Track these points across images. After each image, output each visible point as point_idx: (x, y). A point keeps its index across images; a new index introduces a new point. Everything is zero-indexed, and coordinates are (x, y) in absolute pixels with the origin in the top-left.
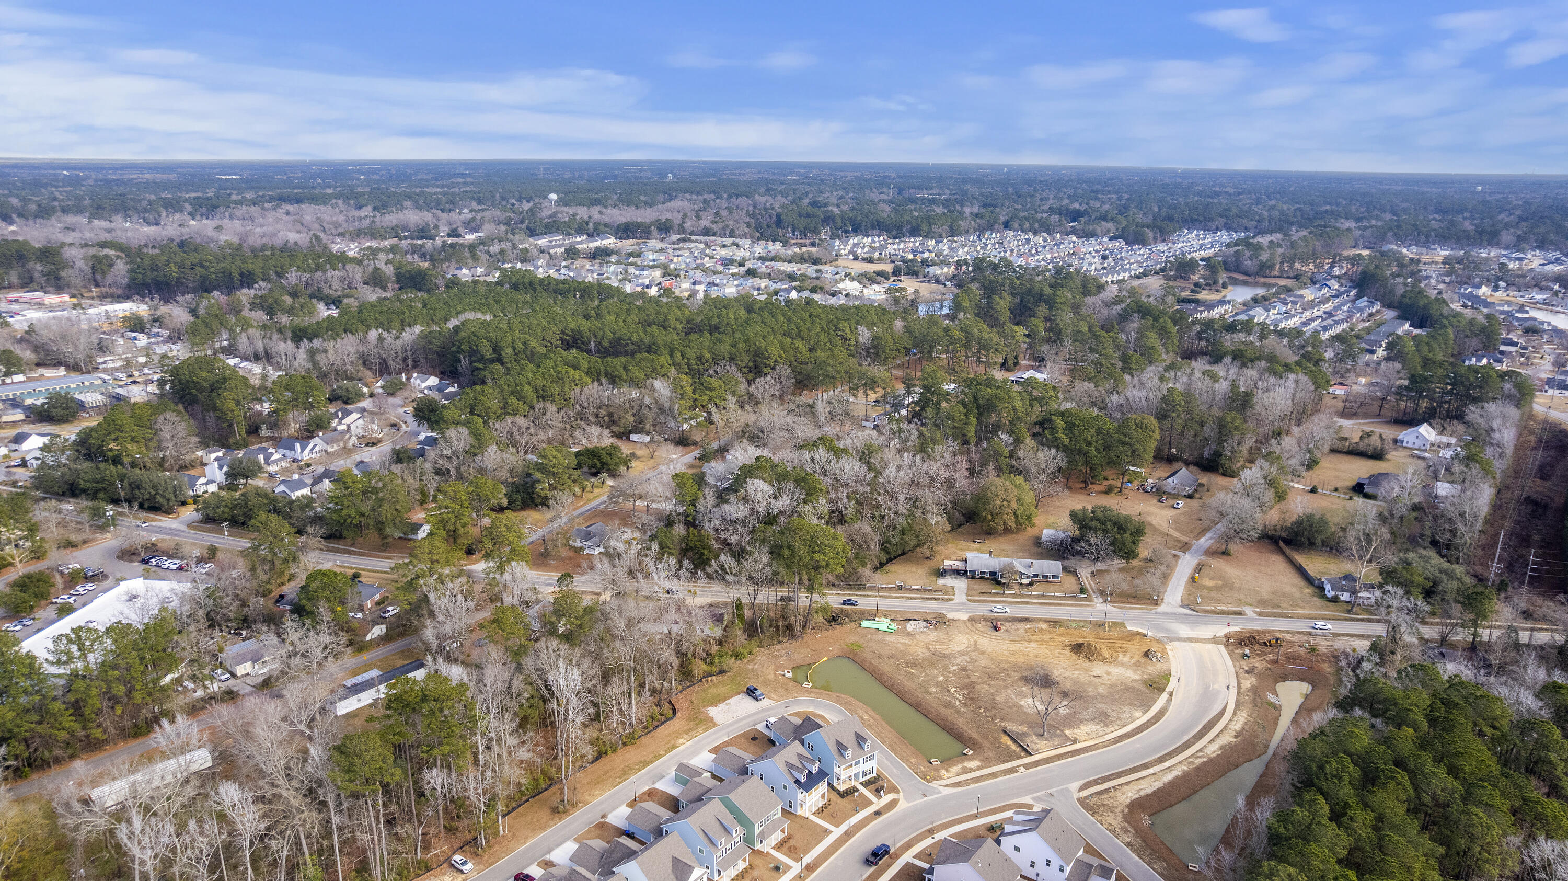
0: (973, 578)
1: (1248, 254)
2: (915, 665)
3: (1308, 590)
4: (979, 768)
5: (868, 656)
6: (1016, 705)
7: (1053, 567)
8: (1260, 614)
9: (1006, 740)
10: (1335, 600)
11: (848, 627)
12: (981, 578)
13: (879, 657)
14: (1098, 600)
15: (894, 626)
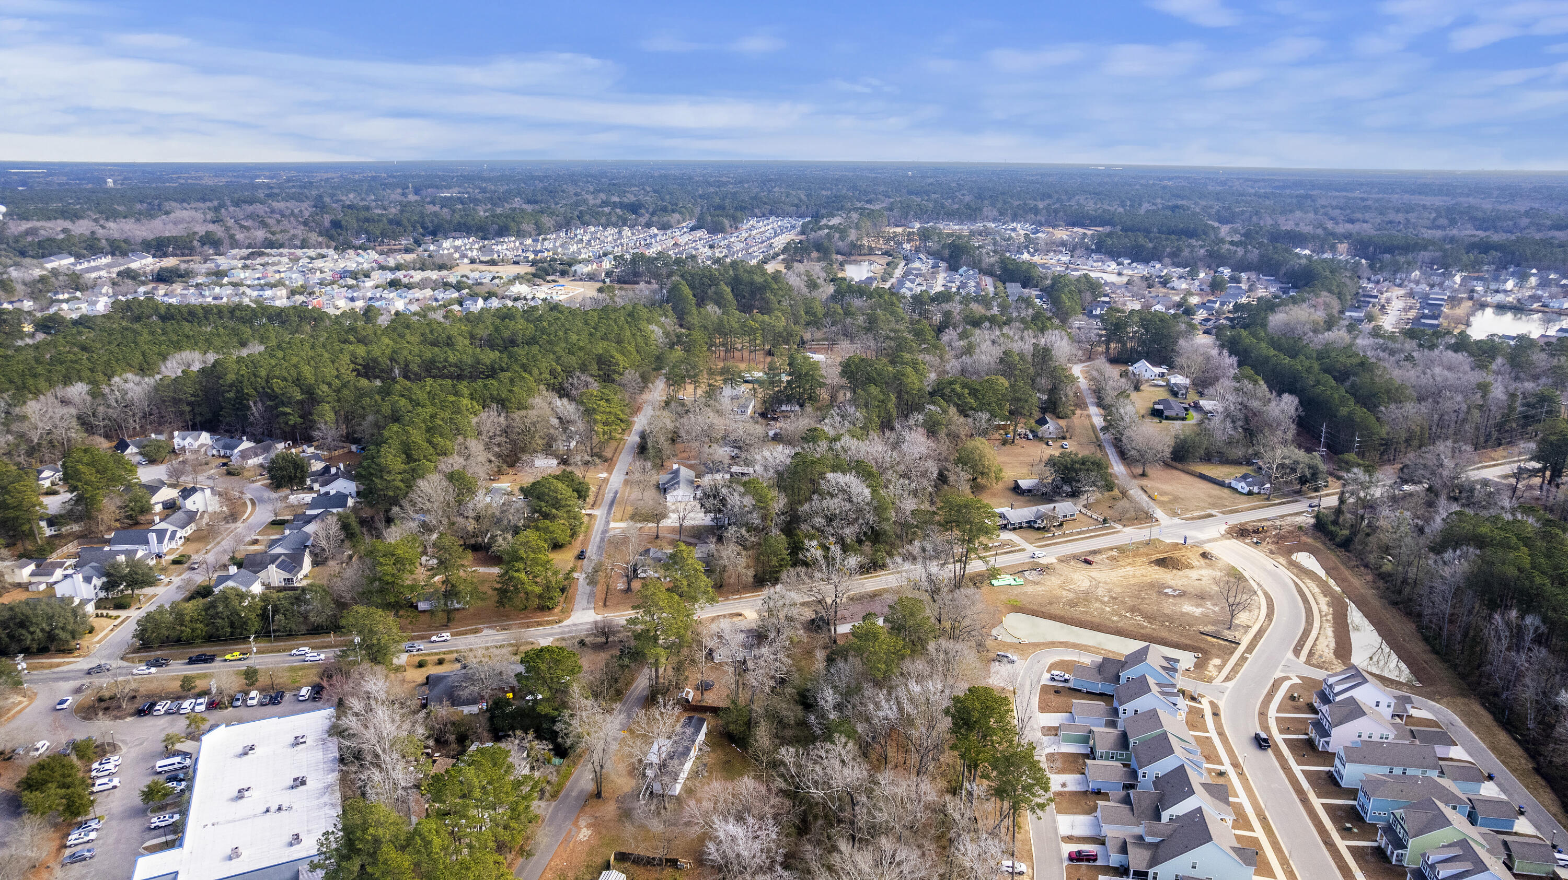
0: (1015, 529)
1: (837, 235)
2: (1076, 605)
3: (1226, 491)
4: (1224, 664)
5: (1035, 608)
6: (1183, 614)
7: (1064, 507)
8: (1224, 513)
9: (1209, 638)
10: (1250, 493)
11: (985, 588)
12: (1021, 528)
13: (1041, 605)
14: (1119, 527)
15: (1020, 581)
